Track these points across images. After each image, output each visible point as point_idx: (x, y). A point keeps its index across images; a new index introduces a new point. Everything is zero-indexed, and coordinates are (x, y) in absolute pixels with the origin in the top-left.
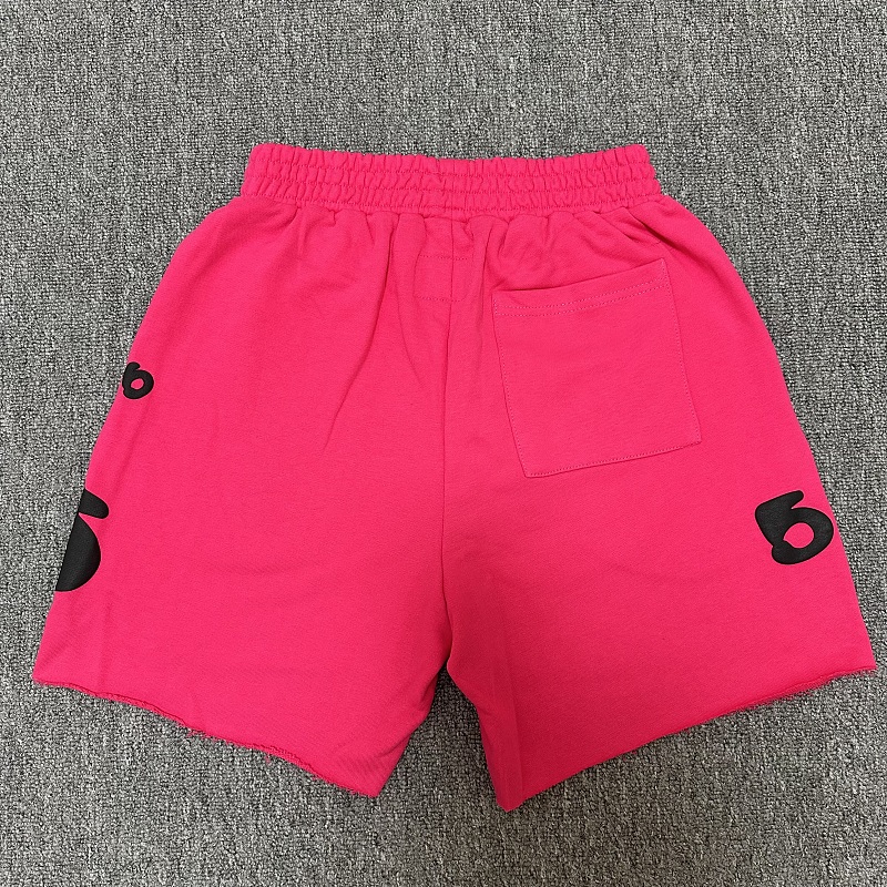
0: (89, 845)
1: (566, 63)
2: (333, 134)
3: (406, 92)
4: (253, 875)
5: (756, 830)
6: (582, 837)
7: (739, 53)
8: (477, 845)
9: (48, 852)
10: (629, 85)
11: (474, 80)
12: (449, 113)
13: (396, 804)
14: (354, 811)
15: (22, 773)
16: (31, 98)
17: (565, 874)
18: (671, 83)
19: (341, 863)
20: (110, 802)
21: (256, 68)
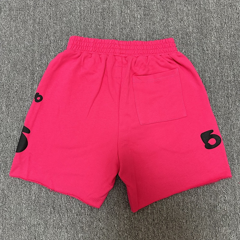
0: (23, 220)
1: (153, 16)
2: (91, 34)
3: (111, 23)
4: (66, 228)
5: (199, 219)
6: (154, 220)
7: (199, 14)
8: (126, 222)
9: (12, 221)
10: (169, 22)
11: (128, 20)
12: (122, 29)
13: (104, 210)
14: (93, 212)
15: (6, 200)
16: (12, 23)
17: (149, 230)
18: (180, 22)
19: (90, 226)
20: (29, 208)
21: (71, 16)
